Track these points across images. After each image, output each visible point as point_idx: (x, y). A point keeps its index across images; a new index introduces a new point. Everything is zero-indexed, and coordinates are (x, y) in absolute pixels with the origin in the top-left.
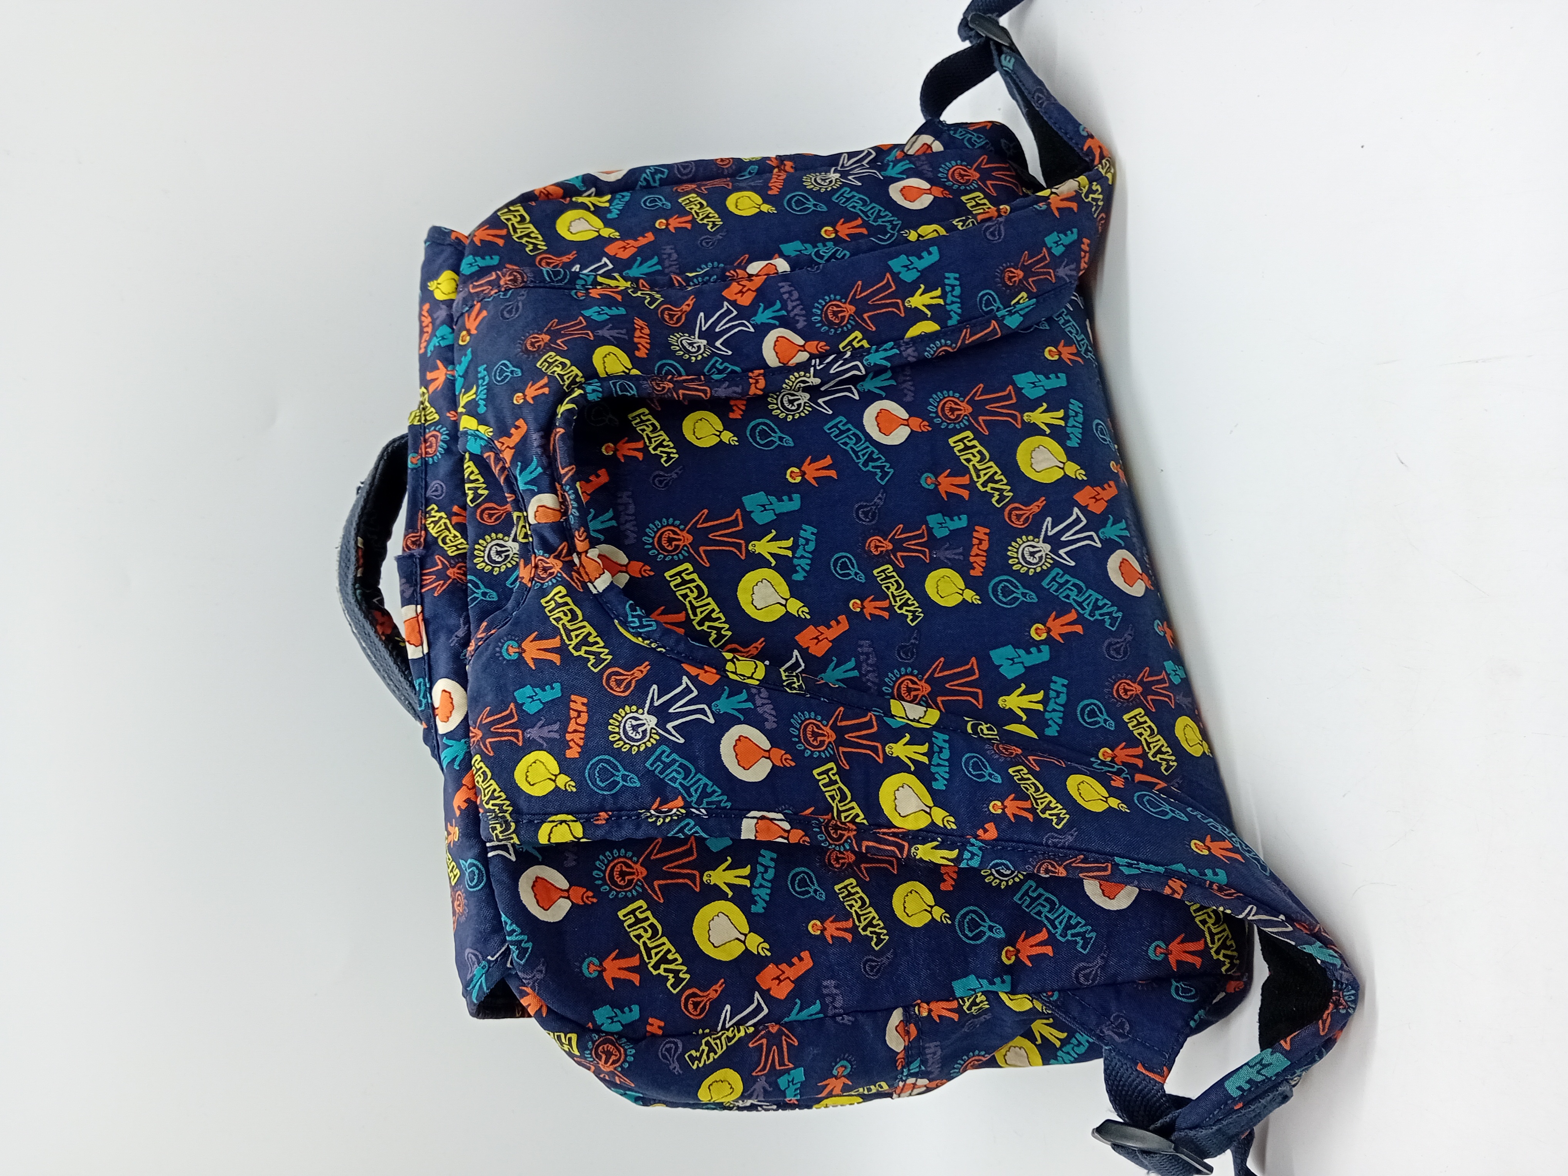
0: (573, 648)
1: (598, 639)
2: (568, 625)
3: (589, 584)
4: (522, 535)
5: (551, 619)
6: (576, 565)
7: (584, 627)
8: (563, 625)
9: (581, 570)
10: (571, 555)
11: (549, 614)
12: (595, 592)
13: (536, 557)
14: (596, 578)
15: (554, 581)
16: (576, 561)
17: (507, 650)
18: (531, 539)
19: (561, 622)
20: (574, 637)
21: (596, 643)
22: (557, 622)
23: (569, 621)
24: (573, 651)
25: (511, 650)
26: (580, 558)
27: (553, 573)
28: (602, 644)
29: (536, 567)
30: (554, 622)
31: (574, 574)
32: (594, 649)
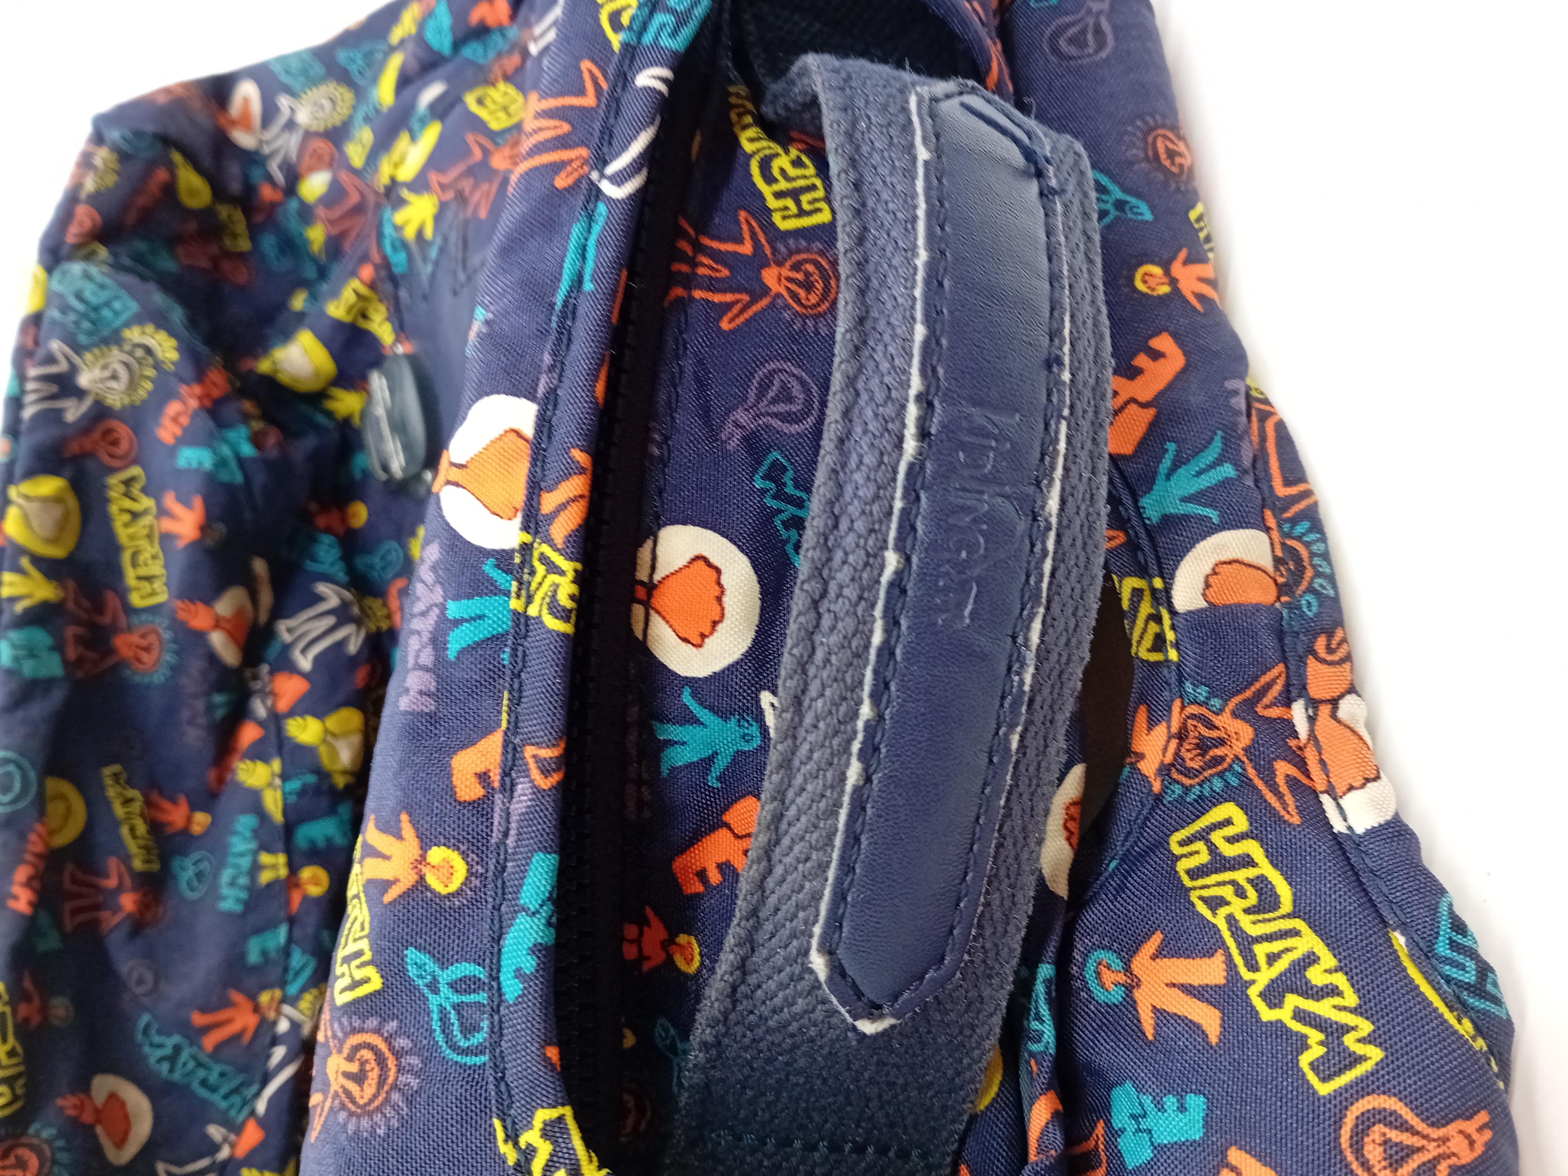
0: (1262, 995)
1: (1340, 980)
2: (1246, 922)
3: (1326, 799)
4: (1148, 642)
5: (1194, 896)
6: (1295, 735)
7: (1295, 933)
8: (1231, 920)
9: (1310, 755)
10: (1288, 703)
11: (1187, 882)
12: (1339, 826)
13: (1183, 708)
14: (1351, 788)
15: (1218, 784)
16: (1302, 726)
17: (1098, 974)
18: (1173, 655)
19: (1223, 911)
20: (1262, 960)
21: (1333, 991)
22: (1213, 910)
23: (1247, 911)
24: (1259, 1004)
25: (1108, 977)
26: (1312, 720)
27: (1223, 759)
28: (1351, 999)
29: (1181, 736)
30: (1202, 908)
31: (1283, 769)
32: (1324, 1008)
